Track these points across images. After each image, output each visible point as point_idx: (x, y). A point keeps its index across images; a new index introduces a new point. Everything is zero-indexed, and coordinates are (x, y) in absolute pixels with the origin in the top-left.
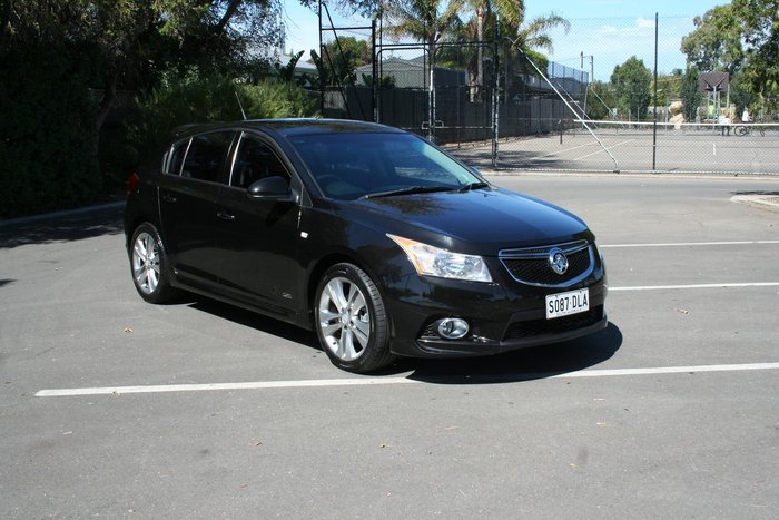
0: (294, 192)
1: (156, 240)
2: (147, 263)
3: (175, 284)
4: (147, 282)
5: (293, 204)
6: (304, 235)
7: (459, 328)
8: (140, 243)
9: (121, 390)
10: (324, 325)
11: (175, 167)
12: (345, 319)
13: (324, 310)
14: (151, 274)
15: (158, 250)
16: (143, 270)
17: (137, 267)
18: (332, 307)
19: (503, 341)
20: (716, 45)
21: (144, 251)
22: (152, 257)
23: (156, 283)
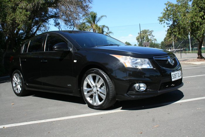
0: (69, 48)
1: (20, 75)
2: (17, 83)
3: (27, 89)
4: (18, 90)
5: (70, 51)
6: (75, 61)
7: (142, 87)
8: (15, 77)
9: (6, 126)
10: (85, 93)
11: (25, 51)
12: (95, 90)
13: (85, 88)
14: (19, 87)
15: (20, 78)
16: (16, 86)
17: (14, 85)
18: (88, 86)
19: (159, 90)
20: (143, 38)
21: (16, 80)
22: (19, 81)
23: (21, 89)
